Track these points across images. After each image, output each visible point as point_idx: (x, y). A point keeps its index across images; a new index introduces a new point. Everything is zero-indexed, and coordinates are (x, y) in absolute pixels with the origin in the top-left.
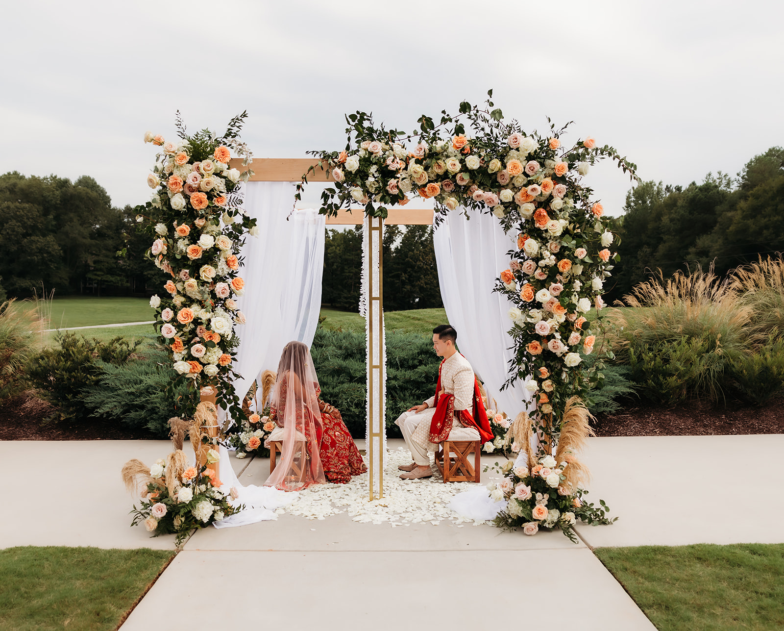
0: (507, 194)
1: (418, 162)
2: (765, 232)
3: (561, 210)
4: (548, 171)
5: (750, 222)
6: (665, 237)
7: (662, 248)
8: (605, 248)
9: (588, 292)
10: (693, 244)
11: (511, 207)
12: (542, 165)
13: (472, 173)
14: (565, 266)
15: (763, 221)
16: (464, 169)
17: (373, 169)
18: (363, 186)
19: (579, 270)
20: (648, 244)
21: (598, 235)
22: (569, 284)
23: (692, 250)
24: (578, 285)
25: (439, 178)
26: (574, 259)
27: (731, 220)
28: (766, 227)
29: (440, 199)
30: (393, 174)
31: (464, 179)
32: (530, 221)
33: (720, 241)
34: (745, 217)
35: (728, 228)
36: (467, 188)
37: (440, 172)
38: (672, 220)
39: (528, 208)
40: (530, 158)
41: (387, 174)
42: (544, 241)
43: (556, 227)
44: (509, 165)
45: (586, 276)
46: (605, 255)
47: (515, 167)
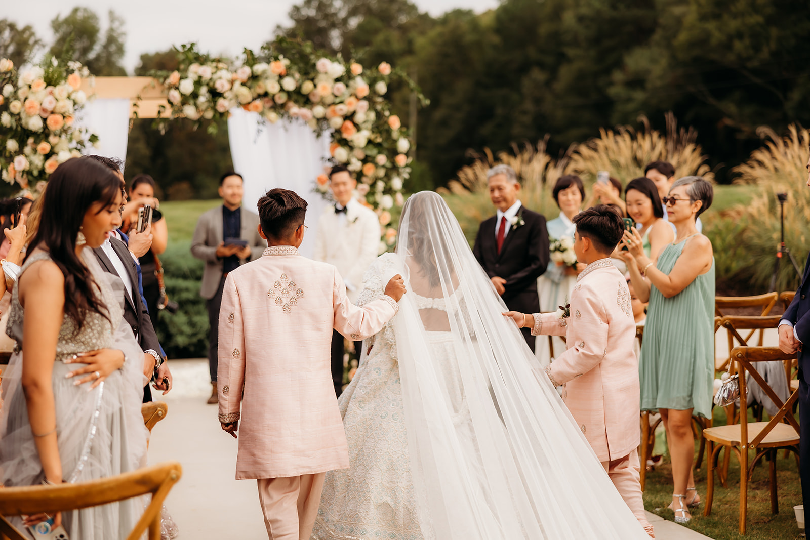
0: (319, 111)
1: (243, 84)
2: (738, 45)
3: (365, 122)
4: (351, 90)
5: (711, 26)
6: (571, 52)
7: (566, 74)
8: (401, 153)
9: (388, 191)
10: (619, 64)
11: (322, 121)
12: (347, 86)
13: (289, 93)
14: (369, 170)
15: (733, 25)
16: (282, 90)
17: (203, 90)
18: (196, 105)
19: (382, 173)
20: (541, 65)
21: (395, 141)
22: (373, 185)
23: (618, 76)
24: (381, 185)
25: (259, 96)
26: (376, 165)
27: (679, 21)
28: (739, 35)
29: (262, 114)
30: (220, 95)
31: (281, 99)
32: (338, 131)
33: (664, 62)
34: (703, 18)
35: (675, 36)
36: (283, 106)
37: (261, 91)
38: (581, 19)
39: (337, 122)
40: (338, 80)
41: (215, 94)
42: (351, 148)
43: (360, 138)
44: (320, 86)
45: (388, 177)
46: (402, 160)
47: (324, 88)
